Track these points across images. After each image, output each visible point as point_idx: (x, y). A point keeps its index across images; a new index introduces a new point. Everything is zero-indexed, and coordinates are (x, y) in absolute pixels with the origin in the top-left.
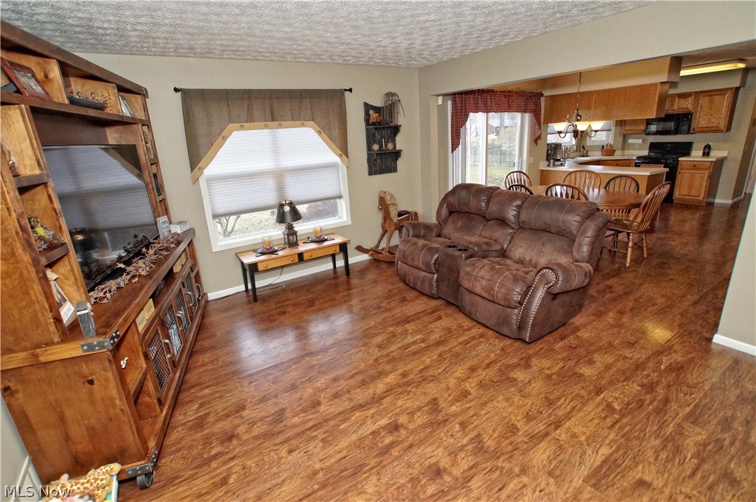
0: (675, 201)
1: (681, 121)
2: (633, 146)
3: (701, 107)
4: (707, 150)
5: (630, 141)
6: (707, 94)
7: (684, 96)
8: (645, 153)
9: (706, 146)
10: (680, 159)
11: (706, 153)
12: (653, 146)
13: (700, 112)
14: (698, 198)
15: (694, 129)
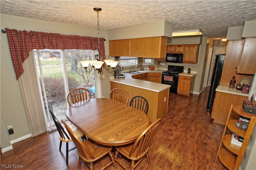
0: (178, 93)
1: (179, 57)
2: (162, 66)
3: (186, 51)
4: (189, 71)
5: (161, 64)
6: (188, 46)
7: (180, 46)
8: (166, 69)
9: (189, 69)
10: (179, 74)
11: (189, 72)
12: (169, 67)
13: (186, 54)
14: (187, 93)
15: (184, 61)
